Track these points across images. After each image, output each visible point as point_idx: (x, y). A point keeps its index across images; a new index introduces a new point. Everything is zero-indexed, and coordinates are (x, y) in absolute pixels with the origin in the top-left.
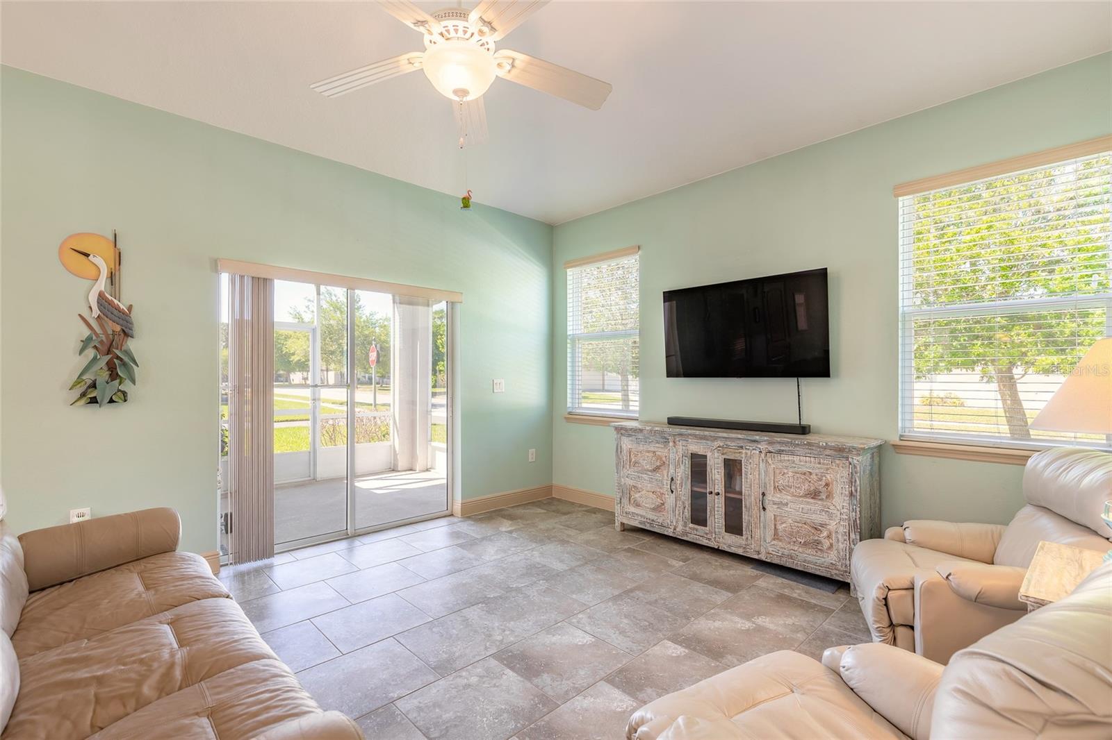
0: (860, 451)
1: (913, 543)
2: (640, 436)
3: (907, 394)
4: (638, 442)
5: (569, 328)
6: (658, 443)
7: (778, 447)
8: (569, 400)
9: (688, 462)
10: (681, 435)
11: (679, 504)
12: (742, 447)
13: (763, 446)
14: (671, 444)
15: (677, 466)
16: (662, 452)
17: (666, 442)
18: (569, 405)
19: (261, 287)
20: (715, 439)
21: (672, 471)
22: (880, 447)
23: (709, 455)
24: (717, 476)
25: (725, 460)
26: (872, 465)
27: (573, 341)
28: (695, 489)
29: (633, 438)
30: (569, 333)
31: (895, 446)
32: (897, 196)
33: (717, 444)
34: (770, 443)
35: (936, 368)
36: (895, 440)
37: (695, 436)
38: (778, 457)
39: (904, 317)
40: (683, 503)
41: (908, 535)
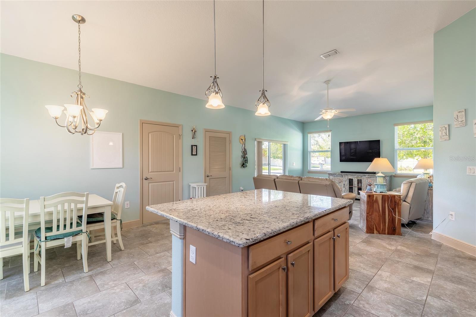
0: (388, 176)
1: (398, 191)
2: (335, 175)
3: (396, 164)
4: (335, 176)
5: (309, 149)
6: (340, 176)
7: (370, 176)
8: (309, 168)
9: (348, 181)
10: (347, 175)
11: (346, 190)
12: (362, 177)
13: (367, 176)
14: (344, 177)
15: (345, 181)
16: (341, 178)
17: (343, 176)
18: (309, 169)
19: (260, 144)
20: (355, 175)
21: (344, 183)
22: (391, 176)
23: (354, 179)
24: (356, 183)
25: (358, 180)
26: (390, 179)
27: (309, 152)
28: (350, 186)
29: (333, 176)
30: (309, 150)
31: (394, 176)
32: (394, 126)
33: (356, 176)
34: (368, 176)
35: (403, 158)
36: (394, 175)
37: (350, 175)
38: (370, 178)
39: (396, 150)
40: (347, 189)
41: (397, 190)
